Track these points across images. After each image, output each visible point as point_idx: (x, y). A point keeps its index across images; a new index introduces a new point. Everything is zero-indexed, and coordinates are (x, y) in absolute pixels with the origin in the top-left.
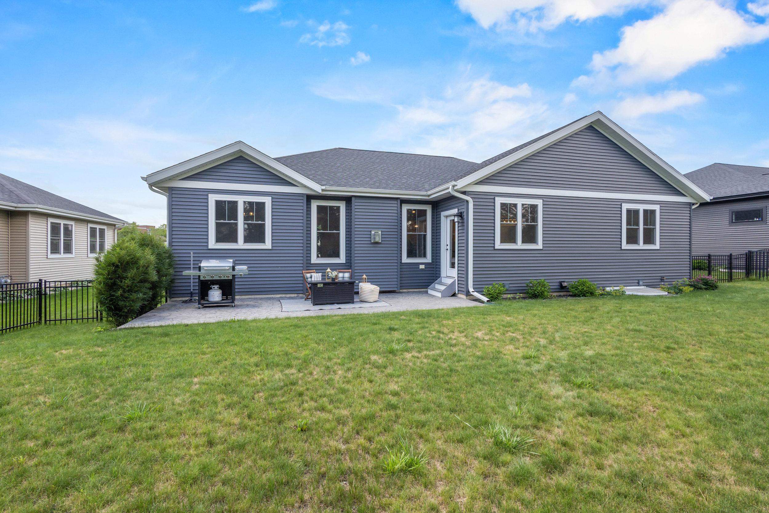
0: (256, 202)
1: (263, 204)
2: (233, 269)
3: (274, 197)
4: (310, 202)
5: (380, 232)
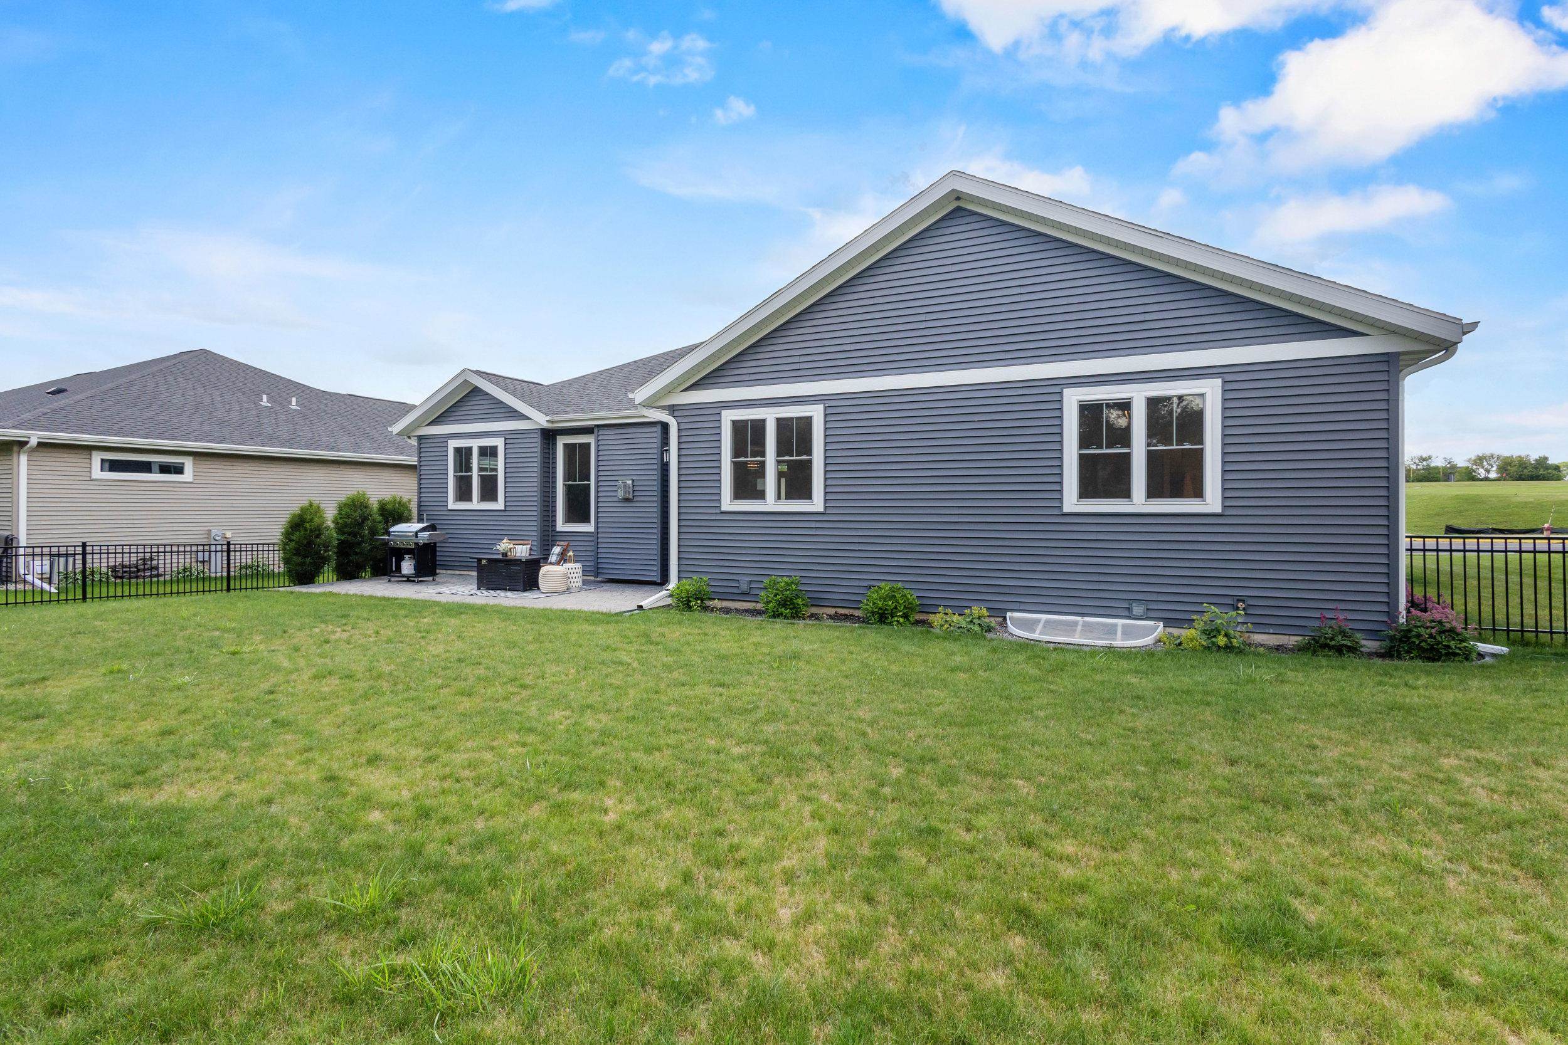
0: (489, 447)
1: (495, 449)
3: (503, 437)
4: (556, 440)
5: (630, 482)
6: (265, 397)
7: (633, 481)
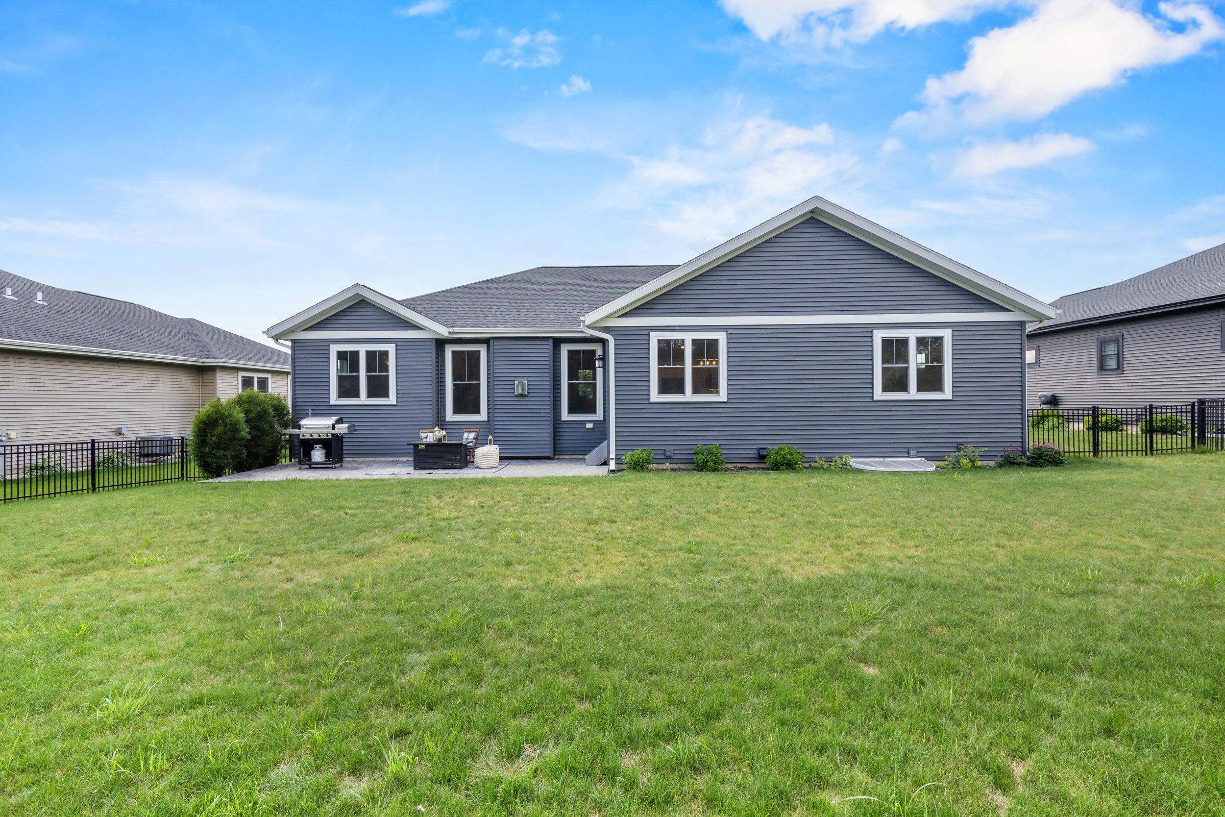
0: (379, 351)
1: (386, 353)
2: (334, 428)
3: (399, 343)
4: (444, 347)
5: (525, 382)
6: (9, 291)
7: (528, 381)
